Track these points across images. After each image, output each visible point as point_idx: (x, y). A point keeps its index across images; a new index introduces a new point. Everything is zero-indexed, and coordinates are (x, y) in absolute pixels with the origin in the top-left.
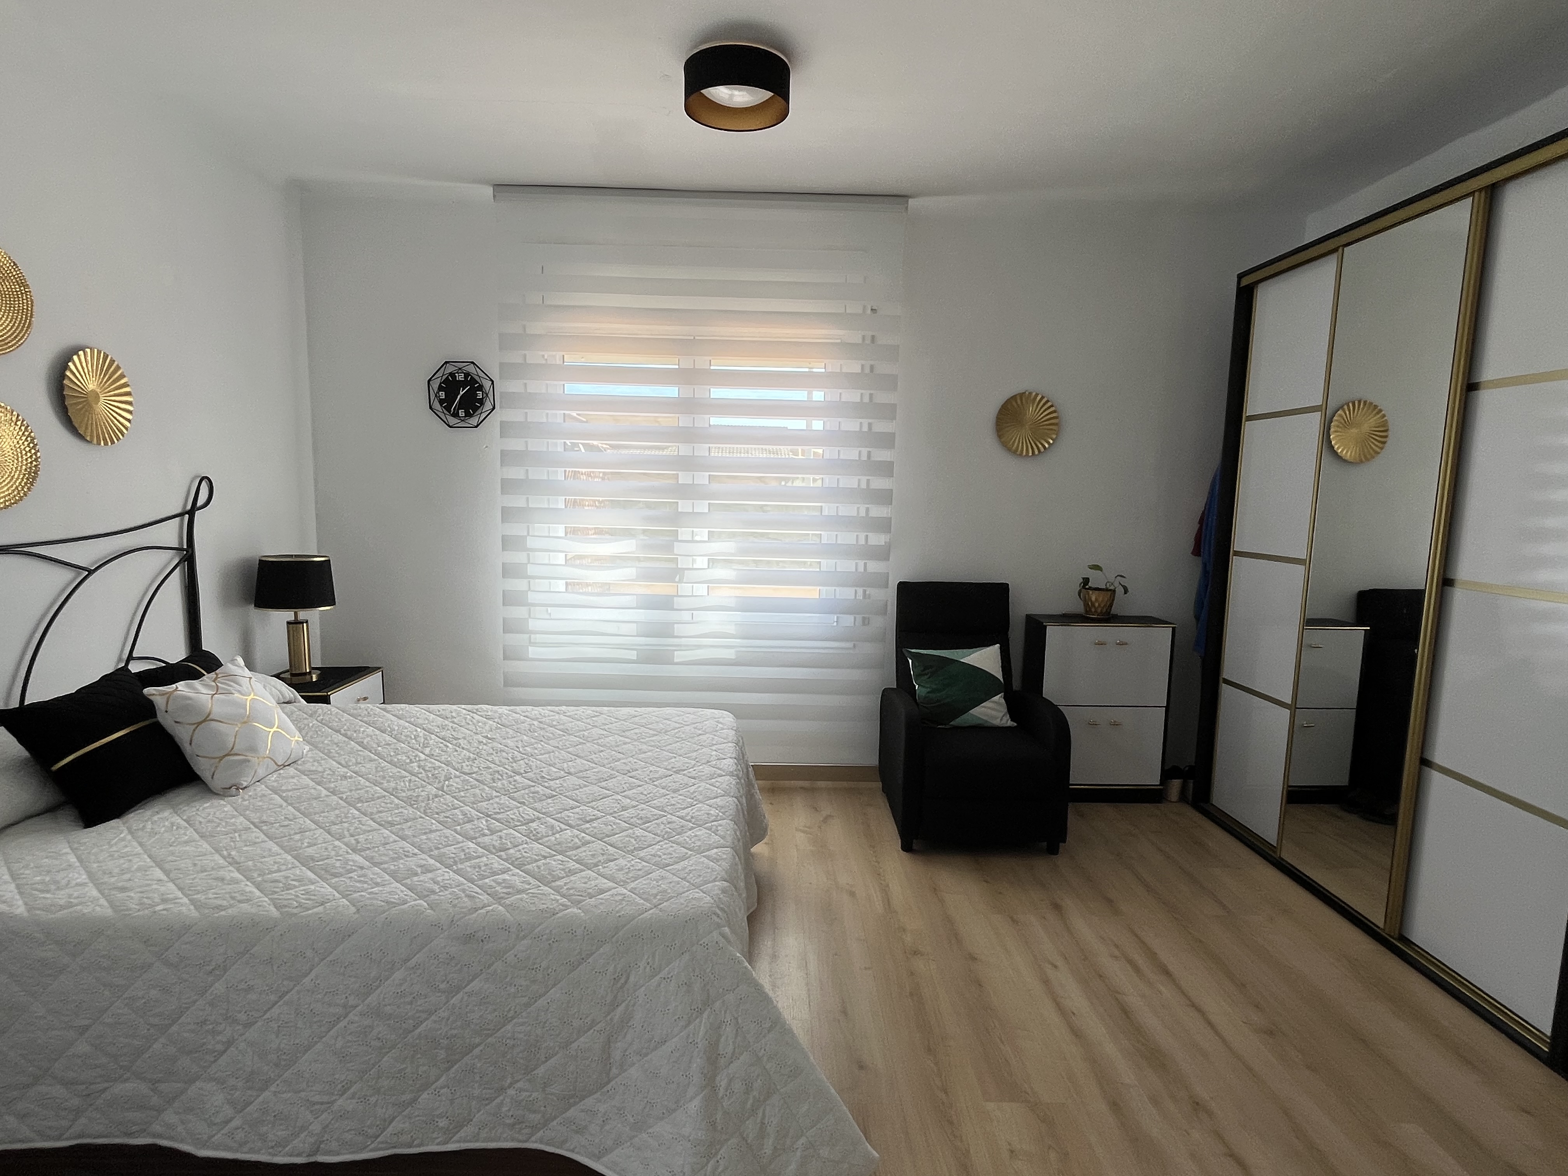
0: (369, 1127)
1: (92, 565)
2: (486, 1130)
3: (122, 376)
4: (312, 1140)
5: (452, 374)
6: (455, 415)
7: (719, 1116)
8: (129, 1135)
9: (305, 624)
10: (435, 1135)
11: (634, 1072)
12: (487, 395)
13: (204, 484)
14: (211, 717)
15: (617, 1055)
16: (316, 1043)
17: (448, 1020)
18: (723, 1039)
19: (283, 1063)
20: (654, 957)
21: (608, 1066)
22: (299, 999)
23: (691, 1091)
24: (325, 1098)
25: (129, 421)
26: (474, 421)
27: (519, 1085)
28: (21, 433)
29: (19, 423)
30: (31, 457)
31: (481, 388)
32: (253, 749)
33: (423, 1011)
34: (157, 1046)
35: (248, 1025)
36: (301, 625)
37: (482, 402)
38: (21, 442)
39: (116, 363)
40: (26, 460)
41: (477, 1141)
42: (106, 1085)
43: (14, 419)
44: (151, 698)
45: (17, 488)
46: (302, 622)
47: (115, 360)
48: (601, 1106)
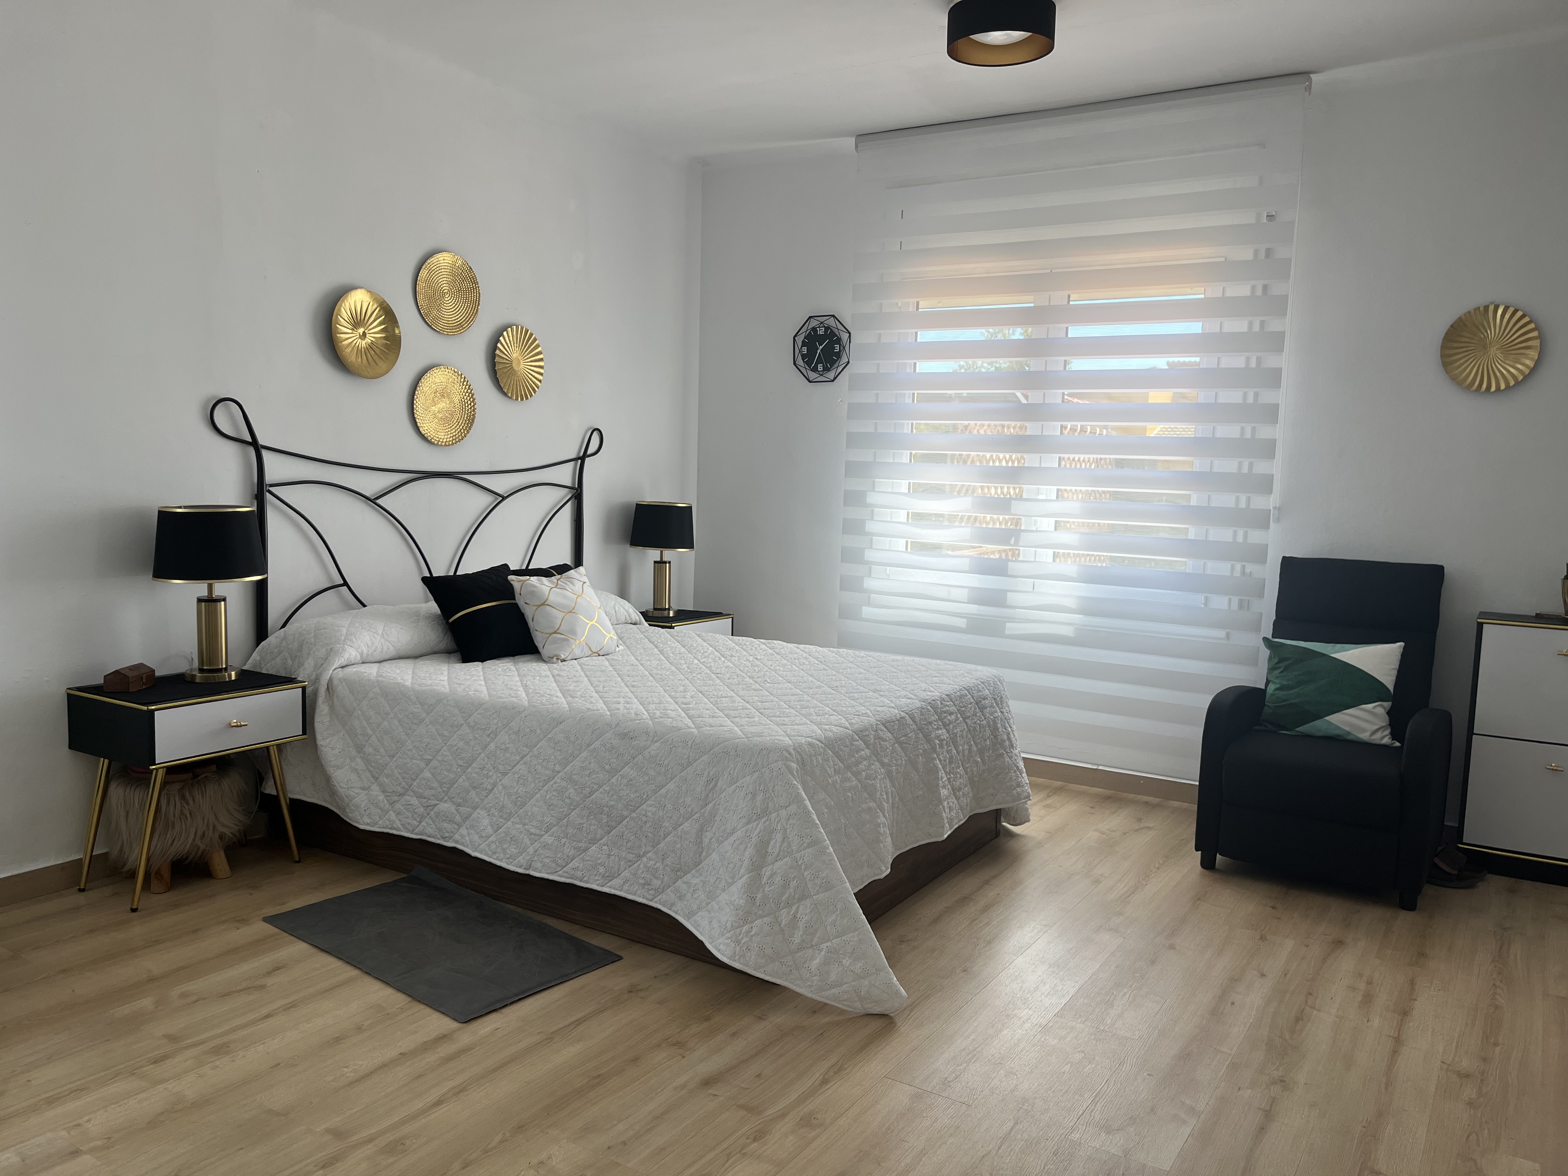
0: (560, 858)
1: (506, 493)
2: (627, 884)
3: (538, 346)
4: (528, 858)
5: (814, 329)
6: (815, 370)
7: (759, 896)
8: (444, 838)
9: (668, 565)
10: (597, 878)
11: (714, 856)
12: (844, 347)
13: (595, 434)
14: (546, 603)
15: (706, 841)
16: (536, 793)
17: (609, 793)
18: (772, 843)
19: (519, 803)
20: (735, 769)
21: (700, 850)
22: (531, 761)
23: (742, 871)
24: (538, 832)
25: (540, 381)
26: (831, 375)
27: (649, 855)
28: (465, 391)
29: (465, 383)
30: (471, 408)
31: (839, 341)
32: (573, 632)
33: (595, 784)
34: (461, 780)
35: (504, 774)
36: (664, 565)
37: (839, 355)
38: (465, 397)
39: (534, 336)
40: (470, 412)
41: (621, 891)
42: (437, 802)
43: (462, 380)
44: (512, 582)
45: (460, 431)
46: (665, 563)
47: (533, 334)
48: (695, 881)
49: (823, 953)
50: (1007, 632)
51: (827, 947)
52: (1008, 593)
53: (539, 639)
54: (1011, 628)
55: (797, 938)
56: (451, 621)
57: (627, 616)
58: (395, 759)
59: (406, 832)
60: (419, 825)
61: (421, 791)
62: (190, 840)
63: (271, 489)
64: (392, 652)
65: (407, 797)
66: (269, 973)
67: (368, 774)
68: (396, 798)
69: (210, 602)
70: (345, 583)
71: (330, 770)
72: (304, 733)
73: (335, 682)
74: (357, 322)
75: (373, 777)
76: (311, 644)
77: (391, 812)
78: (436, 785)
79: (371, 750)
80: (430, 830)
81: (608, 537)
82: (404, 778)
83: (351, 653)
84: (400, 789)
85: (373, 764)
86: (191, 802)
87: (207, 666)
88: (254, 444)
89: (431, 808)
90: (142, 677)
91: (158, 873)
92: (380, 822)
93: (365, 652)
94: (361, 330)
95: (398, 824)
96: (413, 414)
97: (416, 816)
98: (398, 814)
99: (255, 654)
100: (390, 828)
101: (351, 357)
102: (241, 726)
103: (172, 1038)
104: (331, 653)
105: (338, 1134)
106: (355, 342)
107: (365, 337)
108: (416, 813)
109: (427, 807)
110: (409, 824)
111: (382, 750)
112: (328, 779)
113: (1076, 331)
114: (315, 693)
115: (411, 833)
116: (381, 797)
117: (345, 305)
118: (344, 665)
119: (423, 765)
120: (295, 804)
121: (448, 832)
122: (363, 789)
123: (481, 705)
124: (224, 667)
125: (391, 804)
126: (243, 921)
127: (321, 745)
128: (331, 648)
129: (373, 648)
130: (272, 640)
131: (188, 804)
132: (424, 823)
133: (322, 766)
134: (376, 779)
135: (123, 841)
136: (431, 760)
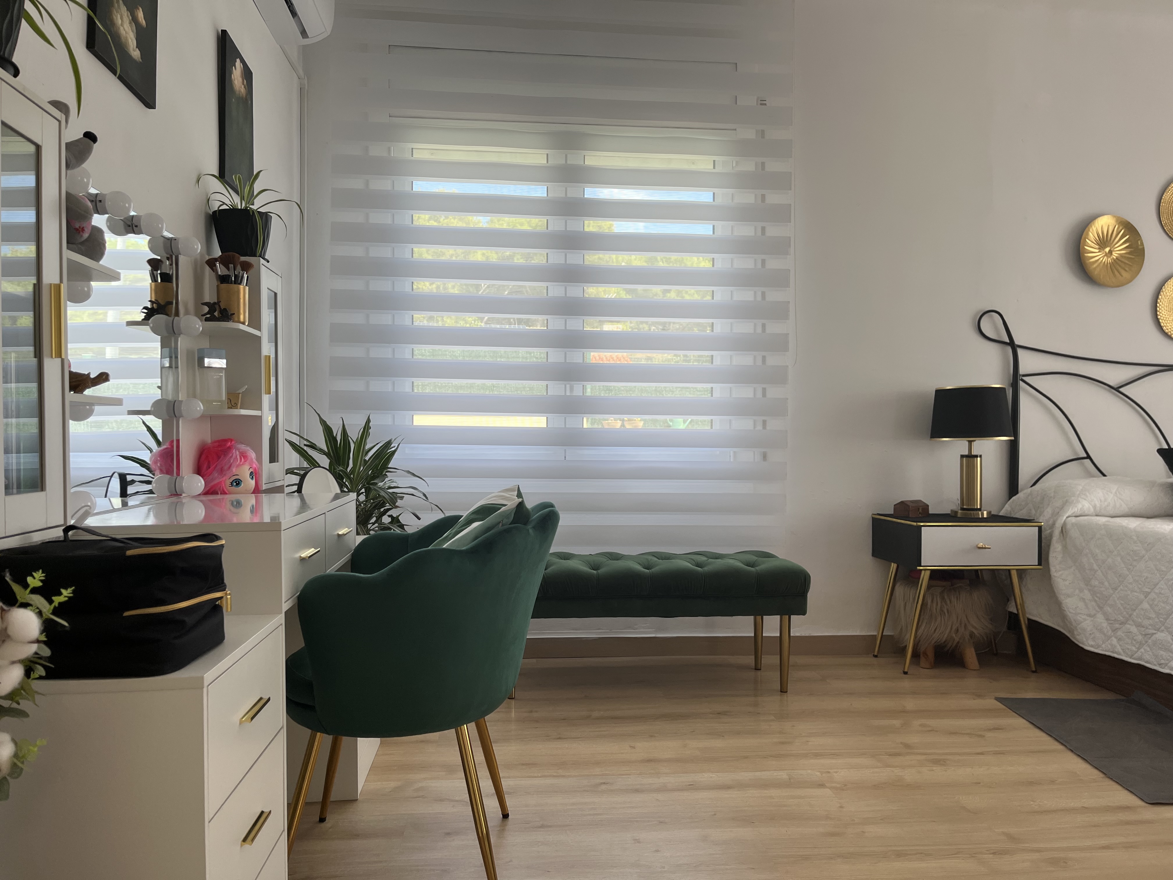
8: (1160, 665)
42: (1155, 632)
58: (1117, 591)
59: (1126, 657)
60: (1138, 651)
61: (1140, 620)
62: (948, 631)
63: (1024, 378)
64: (1124, 509)
65: (1128, 626)
66: (990, 730)
67: (1094, 603)
68: (1117, 626)
69: (970, 458)
70: (1089, 457)
71: (1061, 598)
72: (1040, 564)
73: (1069, 526)
74: (1103, 242)
75: (1099, 606)
76: (1051, 497)
77: (1113, 638)
78: (1153, 615)
79: (1097, 583)
80: (1147, 657)
82: (1125, 608)
83: (1084, 505)
84: (1121, 618)
85: (1098, 595)
86: (948, 602)
87: (966, 506)
88: (1012, 344)
90: (919, 509)
91: (925, 653)
92: (1103, 646)
93: (1098, 505)
94: (1107, 250)
95: (1119, 649)
96: (1156, 315)
97: (1134, 642)
98: (1119, 640)
99: (1007, 506)
100: (1111, 652)
101: (1095, 270)
102: (985, 548)
104: (1066, 503)
105: (1012, 838)
106: (1101, 259)
107: (1111, 254)
108: (1135, 640)
109: (1146, 635)
110: (1128, 649)
111: (1106, 584)
112: (1059, 604)
114: (1051, 536)
115: (1130, 658)
116: (1105, 625)
117: (1093, 230)
118: (1078, 515)
119: (1142, 597)
120: (1033, 624)
121: (1164, 660)
122: (1090, 616)
124: (979, 507)
125: (1113, 631)
126: (980, 696)
127: (1054, 576)
128: (1067, 500)
129: (1106, 503)
130: (1021, 495)
131: (946, 604)
132: (1142, 650)
133: (1054, 592)
134: (1101, 608)
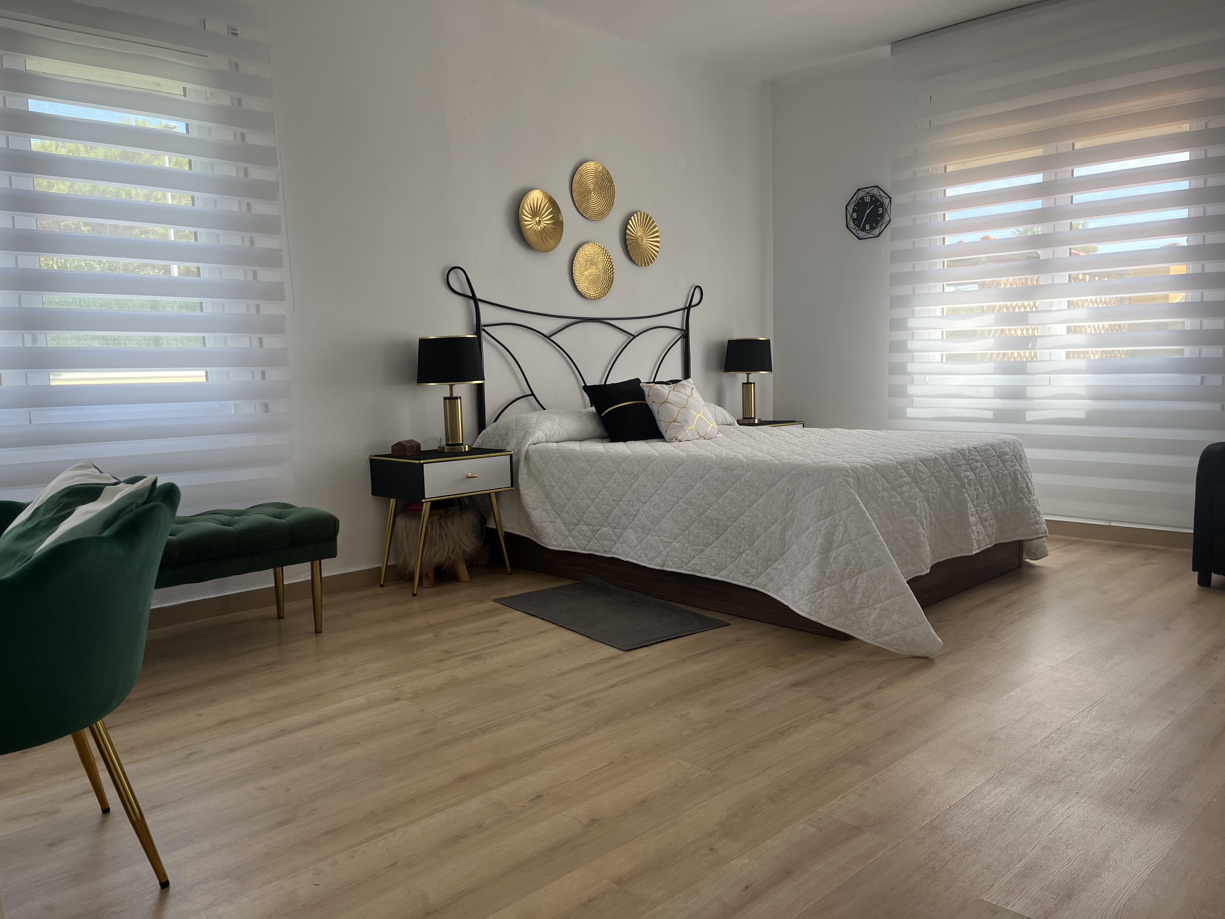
0: (684, 558)
1: (636, 333)
2: (733, 574)
3: (655, 227)
4: (662, 558)
5: (862, 199)
6: (863, 229)
7: (828, 571)
8: (605, 552)
9: (752, 385)
10: (710, 570)
11: (794, 547)
12: (886, 210)
13: (697, 290)
14: (667, 401)
15: (787, 538)
16: (667, 514)
17: (717, 510)
18: (836, 534)
19: (655, 522)
20: (807, 485)
21: (784, 544)
22: (662, 492)
23: (815, 554)
24: (668, 540)
25: (657, 252)
26: (876, 232)
27: (747, 552)
28: (607, 260)
29: (606, 255)
30: (610, 272)
31: (882, 205)
32: (686, 421)
33: (707, 504)
34: (615, 510)
35: (644, 503)
36: (750, 385)
37: (882, 216)
38: (607, 265)
39: (652, 219)
40: (610, 275)
41: (728, 578)
42: (599, 527)
43: (604, 252)
44: (643, 388)
45: (604, 289)
46: (751, 383)
47: (651, 218)
48: (780, 566)
49: (877, 611)
50: (1028, 419)
51: (880, 606)
52: (1028, 388)
53: (662, 427)
54: (1030, 416)
55: (857, 599)
56: (602, 415)
57: (724, 419)
58: (571, 500)
59: (580, 549)
60: (588, 544)
61: (589, 520)
62: (446, 554)
63: (484, 328)
64: (565, 436)
65: (580, 526)
66: (500, 625)
67: (554, 512)
68: (572, 527)
69: (451, 400)
70: (533, 394)
71: (530, 511)
72: (512, 486)
73: (530, 453)
74: (535, 213)
75: (557, 514)
76: (514, 429)
77: (569, 537)
78: (599, 515)
79: (555, 495)
80: (595, 547)
81: (708, 367)
82: (577, 513)
83: (539, 435)
84: (575, 521)
85: (557, 505)
86: (445, 528)
87: (451, 441)
88: (473, 297)
89: (596, 531)
90: (413, 448)
91: (426, 575)
92: (563, 544)
93: (548, 434)
94: (538, 219)
95: (574, 545)
96: (572, 277)
97: (586, 538)
98: (574, 537)
99: (478, 439)
100: (569, 548)
101: (532, 238)
102: (474, 477)
103: (447, 652)
104: (527, 433)
105: (553, 697)
106: (534, 227)
107: (540, 224)
108: (586, 536)
109: (593, 531)
110: (581, 544)
111: (562, 495)
112: (527, 517)
113: (1080, 171)
114: (518, 461)
115: (584, 550)
116: (563, 527)
117: (527, 201)
118: (535, 443)
119: (590, 502)
120: (508, 535)
121: (607, 547)
122: (551, 522)
123: (627, 458)
124: (461, 442)
125: (569, 532)
126: (481, 601)
127: (523, 494)
128: (527, 431)
129: (553, 432)
130: (488, 429)
131: (444, 530)
132: (591, 543)
133: (523, 507)
134: (559, 515)
135: (406, 554)
136: (595, 499)
